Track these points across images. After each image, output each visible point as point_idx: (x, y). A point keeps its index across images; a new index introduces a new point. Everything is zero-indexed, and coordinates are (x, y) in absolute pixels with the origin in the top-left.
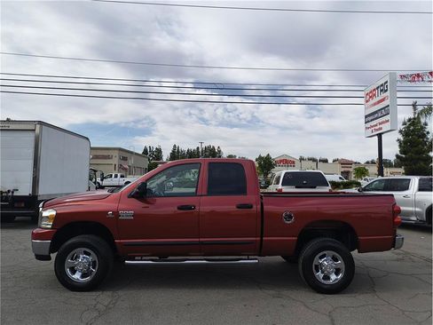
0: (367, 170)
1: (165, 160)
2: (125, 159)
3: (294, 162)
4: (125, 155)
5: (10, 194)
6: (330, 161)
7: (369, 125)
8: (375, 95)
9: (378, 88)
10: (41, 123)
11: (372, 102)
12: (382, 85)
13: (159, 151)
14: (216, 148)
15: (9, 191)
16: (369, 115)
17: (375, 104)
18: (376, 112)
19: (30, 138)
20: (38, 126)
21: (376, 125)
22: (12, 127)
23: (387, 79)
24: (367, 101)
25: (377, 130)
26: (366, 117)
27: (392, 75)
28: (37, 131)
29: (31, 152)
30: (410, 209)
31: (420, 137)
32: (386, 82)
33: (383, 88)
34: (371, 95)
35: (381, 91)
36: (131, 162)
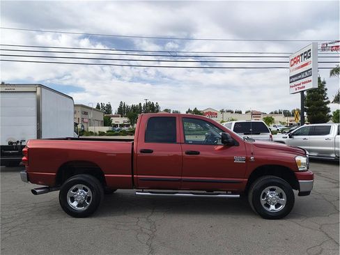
0: (273, 119)
1: (114, 114)
2: (86, 113)
3: (216, 114)
4: (86, 110)
5: (19, 144)
6: (243, 112)
7: (293, 84)
8: (299, 60)
9: (301, 55)
10: (40, 86)
11: (296, 66)
12: (305, 53)
13: (109, 107)
14: (155, 104)
15: (18, 142)
16: (294, 77)
17: (299, 68)
18: (300, 74)
19: (32, 98)
20: (39, 89)
21: (300, 84)
22: (17, 89)
23: (310, 47)
24: (292, 66)
25: (301, 88)
26: (291, 78)
27: (315, 44)
28: (38, 92)
29: (34, 109)
30: (332, 148)
31: (319, 93)
32: (310, 50)
33: (307, 55)
34: (296, 60)
35: (305, 57)
36: (91, 116)
